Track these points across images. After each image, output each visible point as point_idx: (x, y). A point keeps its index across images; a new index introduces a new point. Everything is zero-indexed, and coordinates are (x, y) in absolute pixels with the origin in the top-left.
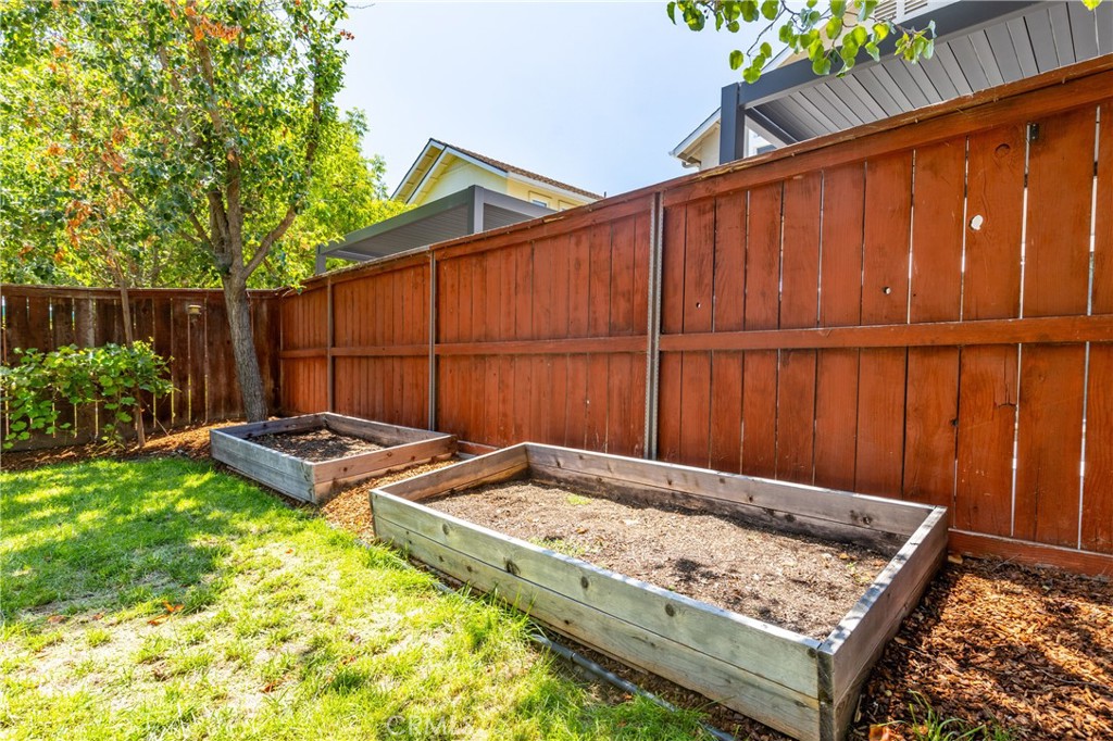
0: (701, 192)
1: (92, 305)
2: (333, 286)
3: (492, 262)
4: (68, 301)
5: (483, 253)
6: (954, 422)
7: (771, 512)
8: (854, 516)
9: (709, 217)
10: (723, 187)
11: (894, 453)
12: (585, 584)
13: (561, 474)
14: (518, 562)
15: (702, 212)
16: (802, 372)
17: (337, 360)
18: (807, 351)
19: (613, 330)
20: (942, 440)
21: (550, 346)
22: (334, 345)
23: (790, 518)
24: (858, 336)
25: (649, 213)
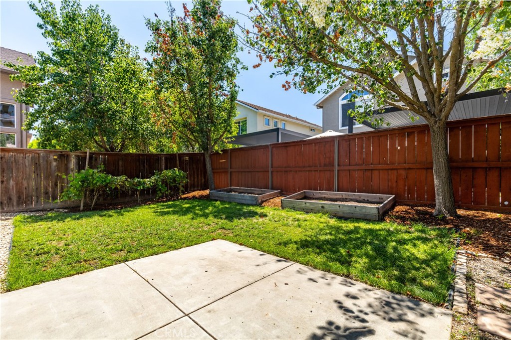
0: (347, 138)
1: (163, 158)
2: (231, 152)
3: (289, 149)
4: (158, 157)
5: (287, 146)
6: (396, 182)
7: (364, 200)
8: (380, 198)
9: (348, 143)
10: (351, 137)
11: (386, 188)
12: (339, 207)
13: (314, 197)
14: (324, 206)
15: (346, 142)
16: (369, 173)
17: (232, 173)
18: (369, 170)
19: (325, 165)
20: (394, 185)
21: (309, 169)
22: (231, 168)
23: (368, 200)
24: (380, 167)
25: (334, 141)
